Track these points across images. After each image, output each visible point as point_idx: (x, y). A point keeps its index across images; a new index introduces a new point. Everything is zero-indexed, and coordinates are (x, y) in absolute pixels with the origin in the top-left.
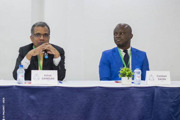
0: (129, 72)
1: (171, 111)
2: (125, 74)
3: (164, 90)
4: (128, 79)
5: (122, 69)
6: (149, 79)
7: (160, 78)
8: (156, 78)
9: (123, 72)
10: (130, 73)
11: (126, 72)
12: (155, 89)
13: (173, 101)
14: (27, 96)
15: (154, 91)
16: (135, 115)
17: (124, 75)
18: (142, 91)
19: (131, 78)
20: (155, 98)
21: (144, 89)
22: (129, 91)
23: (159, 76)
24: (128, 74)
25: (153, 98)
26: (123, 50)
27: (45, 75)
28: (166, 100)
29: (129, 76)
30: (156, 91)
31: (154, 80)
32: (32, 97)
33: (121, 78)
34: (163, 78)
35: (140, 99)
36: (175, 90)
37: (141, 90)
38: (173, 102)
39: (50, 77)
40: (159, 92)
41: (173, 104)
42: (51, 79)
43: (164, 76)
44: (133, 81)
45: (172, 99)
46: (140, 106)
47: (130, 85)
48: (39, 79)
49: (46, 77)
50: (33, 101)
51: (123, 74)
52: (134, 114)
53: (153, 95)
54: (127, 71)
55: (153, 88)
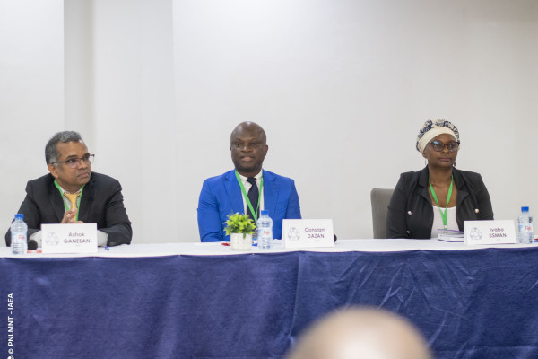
0: (246, 223)
1: (334, 302)
2: (236, 228)
3: (317, 259)
4: (244, 237)
5: (231, 218)
6: (289, 237)
7: (311, 233)
8: (304, 235)
9: (233, 223)
10: (248, 225)
11: (240, 223)
12: (300, 258)
13: (337, 280)
14: (31, 279)
15: (298, 261)
16: (258, 312)
17: (235, 230)
18: (273, 261)
19: (249, 236)
20: (299, 277)
21: (276, 257)
22: (245, 262)
23: (310, 230)
24: (242, 228)
25: (296, 275)
26: (246, 178)
27: (70, 235)
28: (321, 279)
29: (245, 231)
30: (301, 261)
31: (299, 238)
32: (42, 281)
33: (229, 236)
34: (318, 233)
35: (269, 279)
36: (340, 257)
37: (271, 259)
38: (338, 283)
39: (82, 238)
40: (308, 263)
41: (338, 286)
42: (84, 241)
43: (320, 230)
44: (255, 242)
45: (334, 276)
46: (269, 292)
47: (249, 250)
48: (57, 243)
49: (72, 238)
50: (42, 290)
51: (232, 227)
52: (257, 310)
53: (296, 270)
54: (242, 221)
55: (295, 255)
